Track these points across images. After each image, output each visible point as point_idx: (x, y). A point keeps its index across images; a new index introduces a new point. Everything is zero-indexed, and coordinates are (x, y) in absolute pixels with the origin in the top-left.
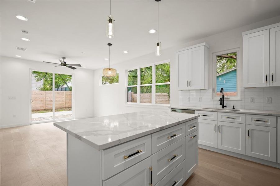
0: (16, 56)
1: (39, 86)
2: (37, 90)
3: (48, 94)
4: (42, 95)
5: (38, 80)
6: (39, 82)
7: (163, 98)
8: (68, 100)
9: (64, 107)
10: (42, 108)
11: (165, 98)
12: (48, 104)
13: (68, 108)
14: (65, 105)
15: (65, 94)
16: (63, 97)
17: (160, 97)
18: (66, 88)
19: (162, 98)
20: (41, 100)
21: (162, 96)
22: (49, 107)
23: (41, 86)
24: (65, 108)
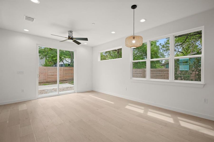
0: (25, 30)
1: (42, 63)
2: (41, 66)
3: (49, 69)
4: (44, 70)
5: (41, 58)
6: (42, 60)
7: (158, 73)
8: (65, 74)
9: (62, 79)
10: (45, 81)
11: (159, 73)
12: (49, 78)
13: (65, 81)
14: (62, 78)
15: (62, 70)
16: (61, 71)
17: (155, 72)
18: (62, 65)
19: (156, 73)
20: (44, 74)
21: (156, 71)
22: (51, 80)
23: (44, 63)
24: (63, 81)
